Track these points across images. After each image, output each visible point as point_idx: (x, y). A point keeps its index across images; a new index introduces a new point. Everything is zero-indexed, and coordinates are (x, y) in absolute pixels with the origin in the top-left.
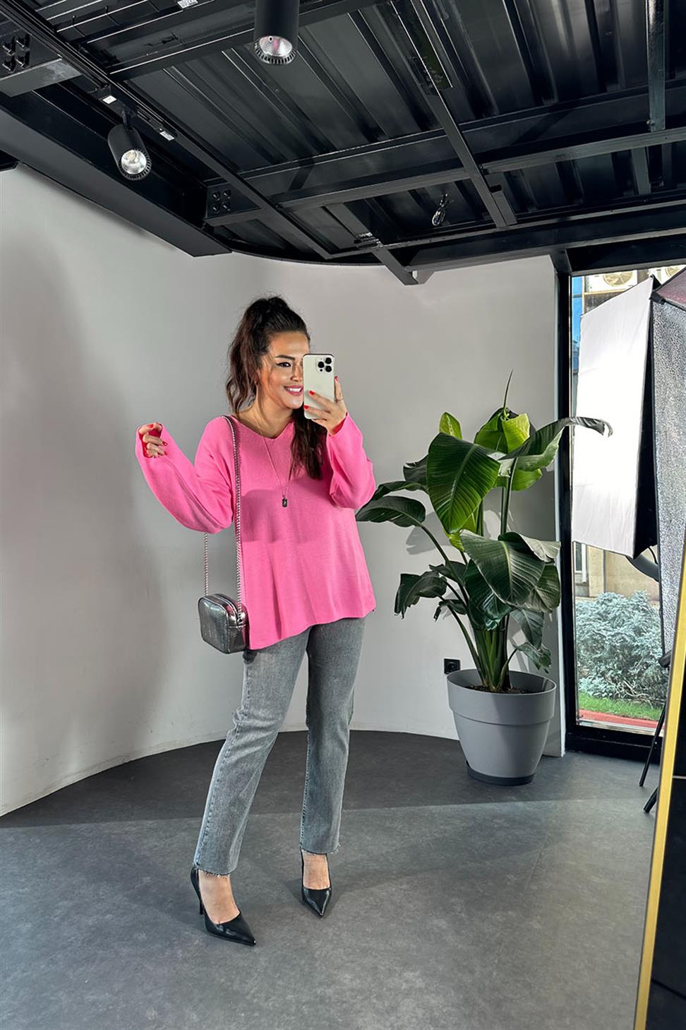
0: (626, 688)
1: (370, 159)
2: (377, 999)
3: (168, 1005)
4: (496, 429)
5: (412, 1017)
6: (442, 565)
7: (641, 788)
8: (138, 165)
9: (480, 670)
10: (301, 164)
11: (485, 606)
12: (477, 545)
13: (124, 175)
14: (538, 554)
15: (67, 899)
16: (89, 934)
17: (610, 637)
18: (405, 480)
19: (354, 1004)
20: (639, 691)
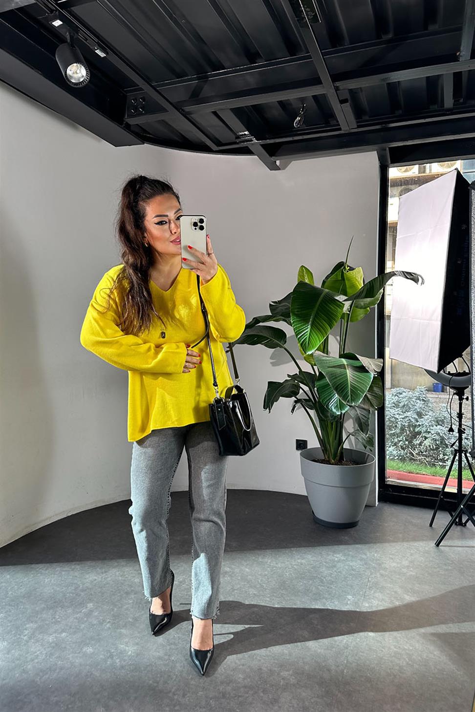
0: (411, 453)
1: (250, 76)
2: (263, 694)
3: (111, 703)
4: (341, 279)
5: (290, 707)
6: (296, 374)
7: (430, 527)
8: (80, 75)
9: (323, 448)
10: (198, 78)
11: (330, 406)
12: (325, 362)
13: (69, 83)
14: (369, 368)
15: (32, 622)
16: (51, 649)
17: (401, 419)
18: (271, 314)
19: (247, 697)
20: (419, 455)
